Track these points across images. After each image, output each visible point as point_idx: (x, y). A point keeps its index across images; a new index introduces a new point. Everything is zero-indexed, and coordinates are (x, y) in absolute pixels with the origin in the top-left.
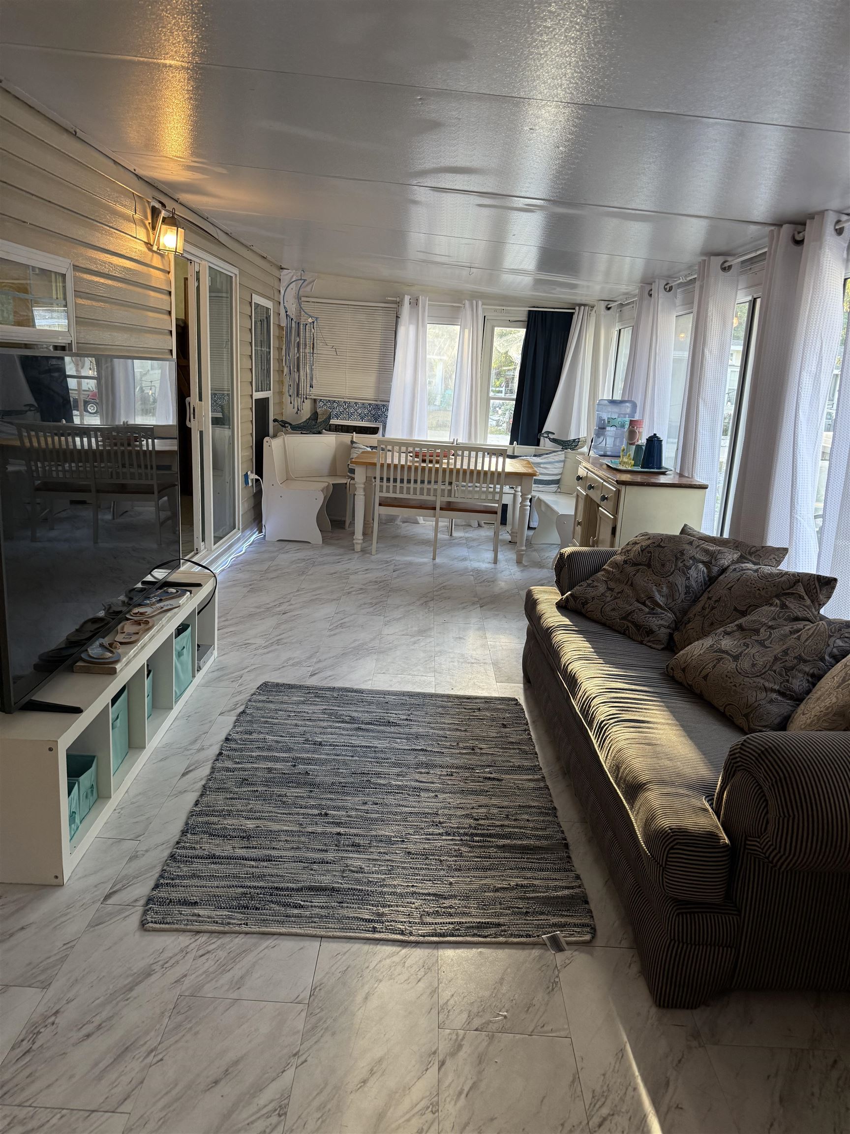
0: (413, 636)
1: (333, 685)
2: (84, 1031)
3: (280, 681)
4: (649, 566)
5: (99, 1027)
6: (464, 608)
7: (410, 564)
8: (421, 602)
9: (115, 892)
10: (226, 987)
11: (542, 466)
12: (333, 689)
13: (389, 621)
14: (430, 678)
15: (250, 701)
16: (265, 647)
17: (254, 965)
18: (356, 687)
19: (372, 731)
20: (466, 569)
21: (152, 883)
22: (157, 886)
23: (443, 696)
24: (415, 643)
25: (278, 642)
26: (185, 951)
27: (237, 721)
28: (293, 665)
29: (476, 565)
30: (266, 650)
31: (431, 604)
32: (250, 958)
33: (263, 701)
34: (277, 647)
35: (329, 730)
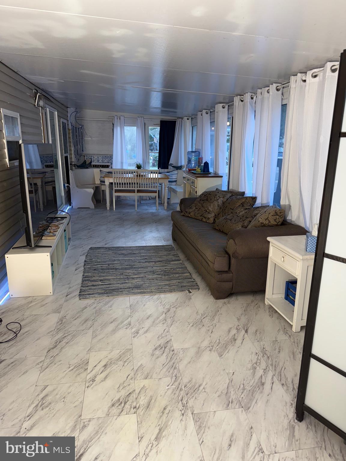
0: (135, 232)
1: (114, 246)
2: (75, 318)
3: (96, 247)
4: (207, 200)
5: (78, 317)
6: (150, 223)
7: (128, 212)
8: (135, 223)
9: (68, 295)
10: (108, 308)
11: (170, 176)
12: (114, 247)
13: (126, 229)
14: (143, 242)
15: (88, 252)
16: (87, 239)
17: (113, 303)
18: (121, 246)
19: (129, 256)
20: (148, 212)
21: (79, 292)
22: (80, 292)
23: (149, 246)
24: (136, 234)
25: (91, 237)
26: (94, 303)
27: (86, 257)
28: (98, 242)
29: (151, 211)
30: (88, 239)
31: (139, 223)
32: (111, 302)
33: (92, 252)
34: (90, 238)
35: (116, 257)
